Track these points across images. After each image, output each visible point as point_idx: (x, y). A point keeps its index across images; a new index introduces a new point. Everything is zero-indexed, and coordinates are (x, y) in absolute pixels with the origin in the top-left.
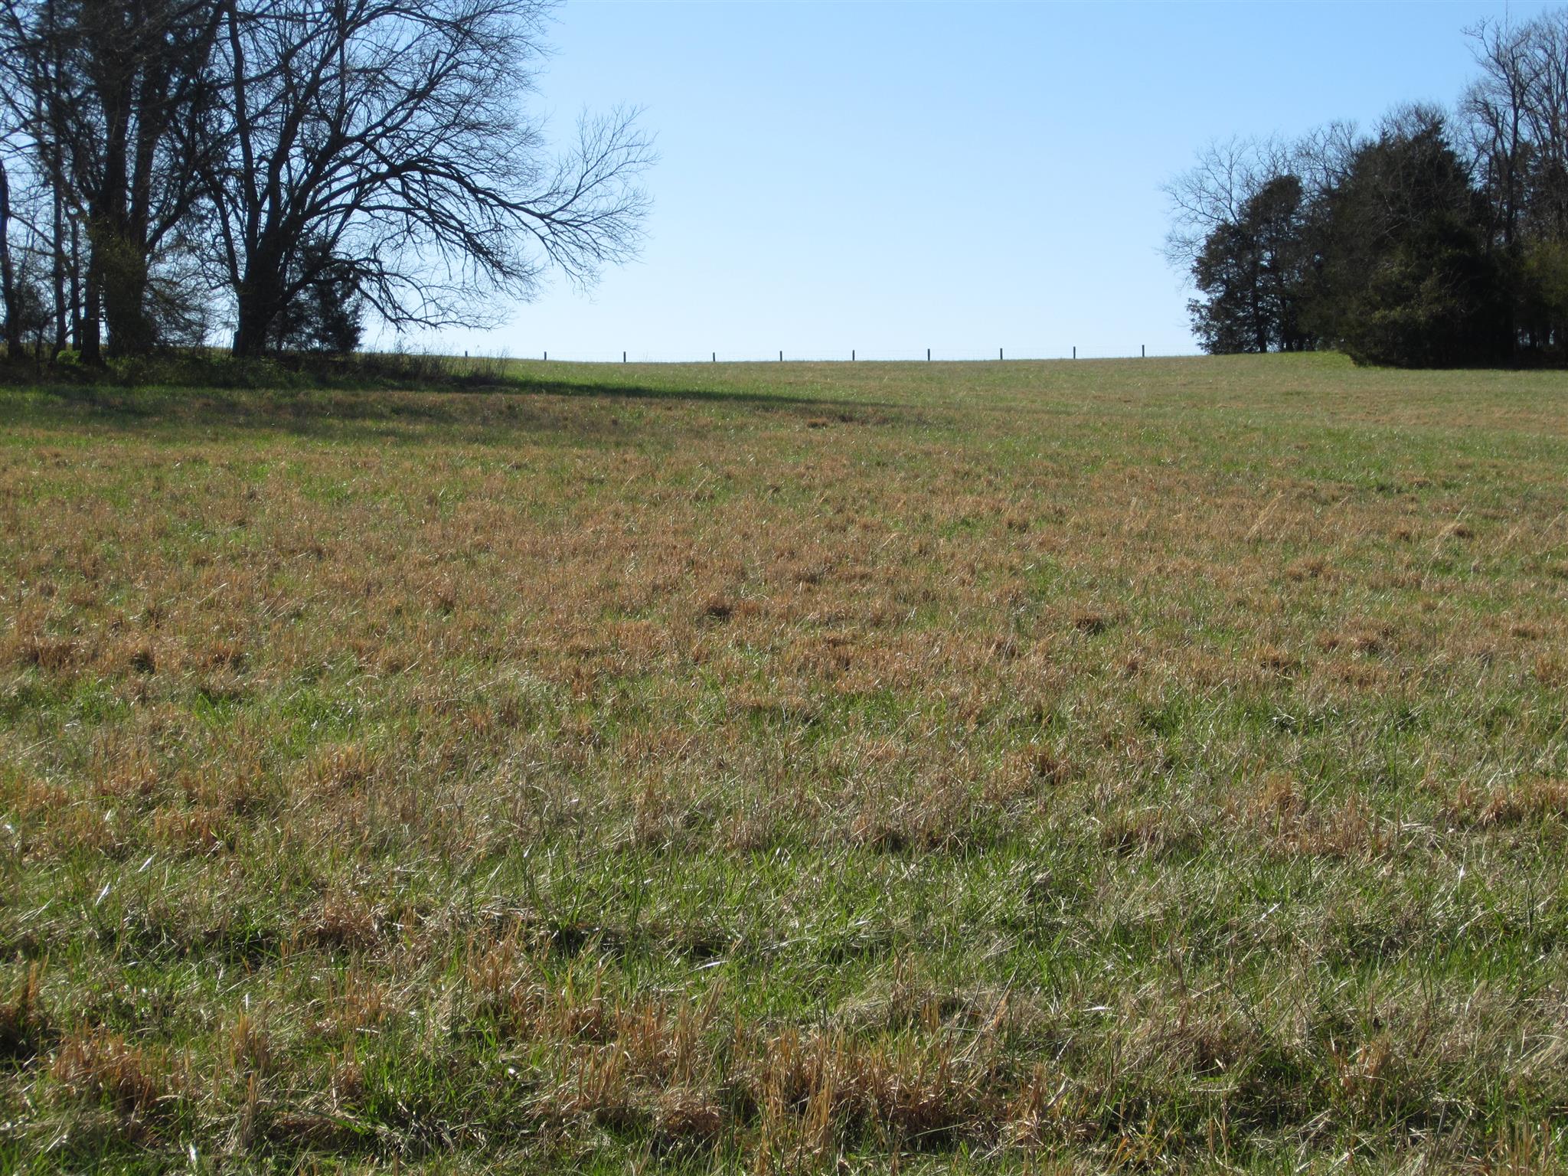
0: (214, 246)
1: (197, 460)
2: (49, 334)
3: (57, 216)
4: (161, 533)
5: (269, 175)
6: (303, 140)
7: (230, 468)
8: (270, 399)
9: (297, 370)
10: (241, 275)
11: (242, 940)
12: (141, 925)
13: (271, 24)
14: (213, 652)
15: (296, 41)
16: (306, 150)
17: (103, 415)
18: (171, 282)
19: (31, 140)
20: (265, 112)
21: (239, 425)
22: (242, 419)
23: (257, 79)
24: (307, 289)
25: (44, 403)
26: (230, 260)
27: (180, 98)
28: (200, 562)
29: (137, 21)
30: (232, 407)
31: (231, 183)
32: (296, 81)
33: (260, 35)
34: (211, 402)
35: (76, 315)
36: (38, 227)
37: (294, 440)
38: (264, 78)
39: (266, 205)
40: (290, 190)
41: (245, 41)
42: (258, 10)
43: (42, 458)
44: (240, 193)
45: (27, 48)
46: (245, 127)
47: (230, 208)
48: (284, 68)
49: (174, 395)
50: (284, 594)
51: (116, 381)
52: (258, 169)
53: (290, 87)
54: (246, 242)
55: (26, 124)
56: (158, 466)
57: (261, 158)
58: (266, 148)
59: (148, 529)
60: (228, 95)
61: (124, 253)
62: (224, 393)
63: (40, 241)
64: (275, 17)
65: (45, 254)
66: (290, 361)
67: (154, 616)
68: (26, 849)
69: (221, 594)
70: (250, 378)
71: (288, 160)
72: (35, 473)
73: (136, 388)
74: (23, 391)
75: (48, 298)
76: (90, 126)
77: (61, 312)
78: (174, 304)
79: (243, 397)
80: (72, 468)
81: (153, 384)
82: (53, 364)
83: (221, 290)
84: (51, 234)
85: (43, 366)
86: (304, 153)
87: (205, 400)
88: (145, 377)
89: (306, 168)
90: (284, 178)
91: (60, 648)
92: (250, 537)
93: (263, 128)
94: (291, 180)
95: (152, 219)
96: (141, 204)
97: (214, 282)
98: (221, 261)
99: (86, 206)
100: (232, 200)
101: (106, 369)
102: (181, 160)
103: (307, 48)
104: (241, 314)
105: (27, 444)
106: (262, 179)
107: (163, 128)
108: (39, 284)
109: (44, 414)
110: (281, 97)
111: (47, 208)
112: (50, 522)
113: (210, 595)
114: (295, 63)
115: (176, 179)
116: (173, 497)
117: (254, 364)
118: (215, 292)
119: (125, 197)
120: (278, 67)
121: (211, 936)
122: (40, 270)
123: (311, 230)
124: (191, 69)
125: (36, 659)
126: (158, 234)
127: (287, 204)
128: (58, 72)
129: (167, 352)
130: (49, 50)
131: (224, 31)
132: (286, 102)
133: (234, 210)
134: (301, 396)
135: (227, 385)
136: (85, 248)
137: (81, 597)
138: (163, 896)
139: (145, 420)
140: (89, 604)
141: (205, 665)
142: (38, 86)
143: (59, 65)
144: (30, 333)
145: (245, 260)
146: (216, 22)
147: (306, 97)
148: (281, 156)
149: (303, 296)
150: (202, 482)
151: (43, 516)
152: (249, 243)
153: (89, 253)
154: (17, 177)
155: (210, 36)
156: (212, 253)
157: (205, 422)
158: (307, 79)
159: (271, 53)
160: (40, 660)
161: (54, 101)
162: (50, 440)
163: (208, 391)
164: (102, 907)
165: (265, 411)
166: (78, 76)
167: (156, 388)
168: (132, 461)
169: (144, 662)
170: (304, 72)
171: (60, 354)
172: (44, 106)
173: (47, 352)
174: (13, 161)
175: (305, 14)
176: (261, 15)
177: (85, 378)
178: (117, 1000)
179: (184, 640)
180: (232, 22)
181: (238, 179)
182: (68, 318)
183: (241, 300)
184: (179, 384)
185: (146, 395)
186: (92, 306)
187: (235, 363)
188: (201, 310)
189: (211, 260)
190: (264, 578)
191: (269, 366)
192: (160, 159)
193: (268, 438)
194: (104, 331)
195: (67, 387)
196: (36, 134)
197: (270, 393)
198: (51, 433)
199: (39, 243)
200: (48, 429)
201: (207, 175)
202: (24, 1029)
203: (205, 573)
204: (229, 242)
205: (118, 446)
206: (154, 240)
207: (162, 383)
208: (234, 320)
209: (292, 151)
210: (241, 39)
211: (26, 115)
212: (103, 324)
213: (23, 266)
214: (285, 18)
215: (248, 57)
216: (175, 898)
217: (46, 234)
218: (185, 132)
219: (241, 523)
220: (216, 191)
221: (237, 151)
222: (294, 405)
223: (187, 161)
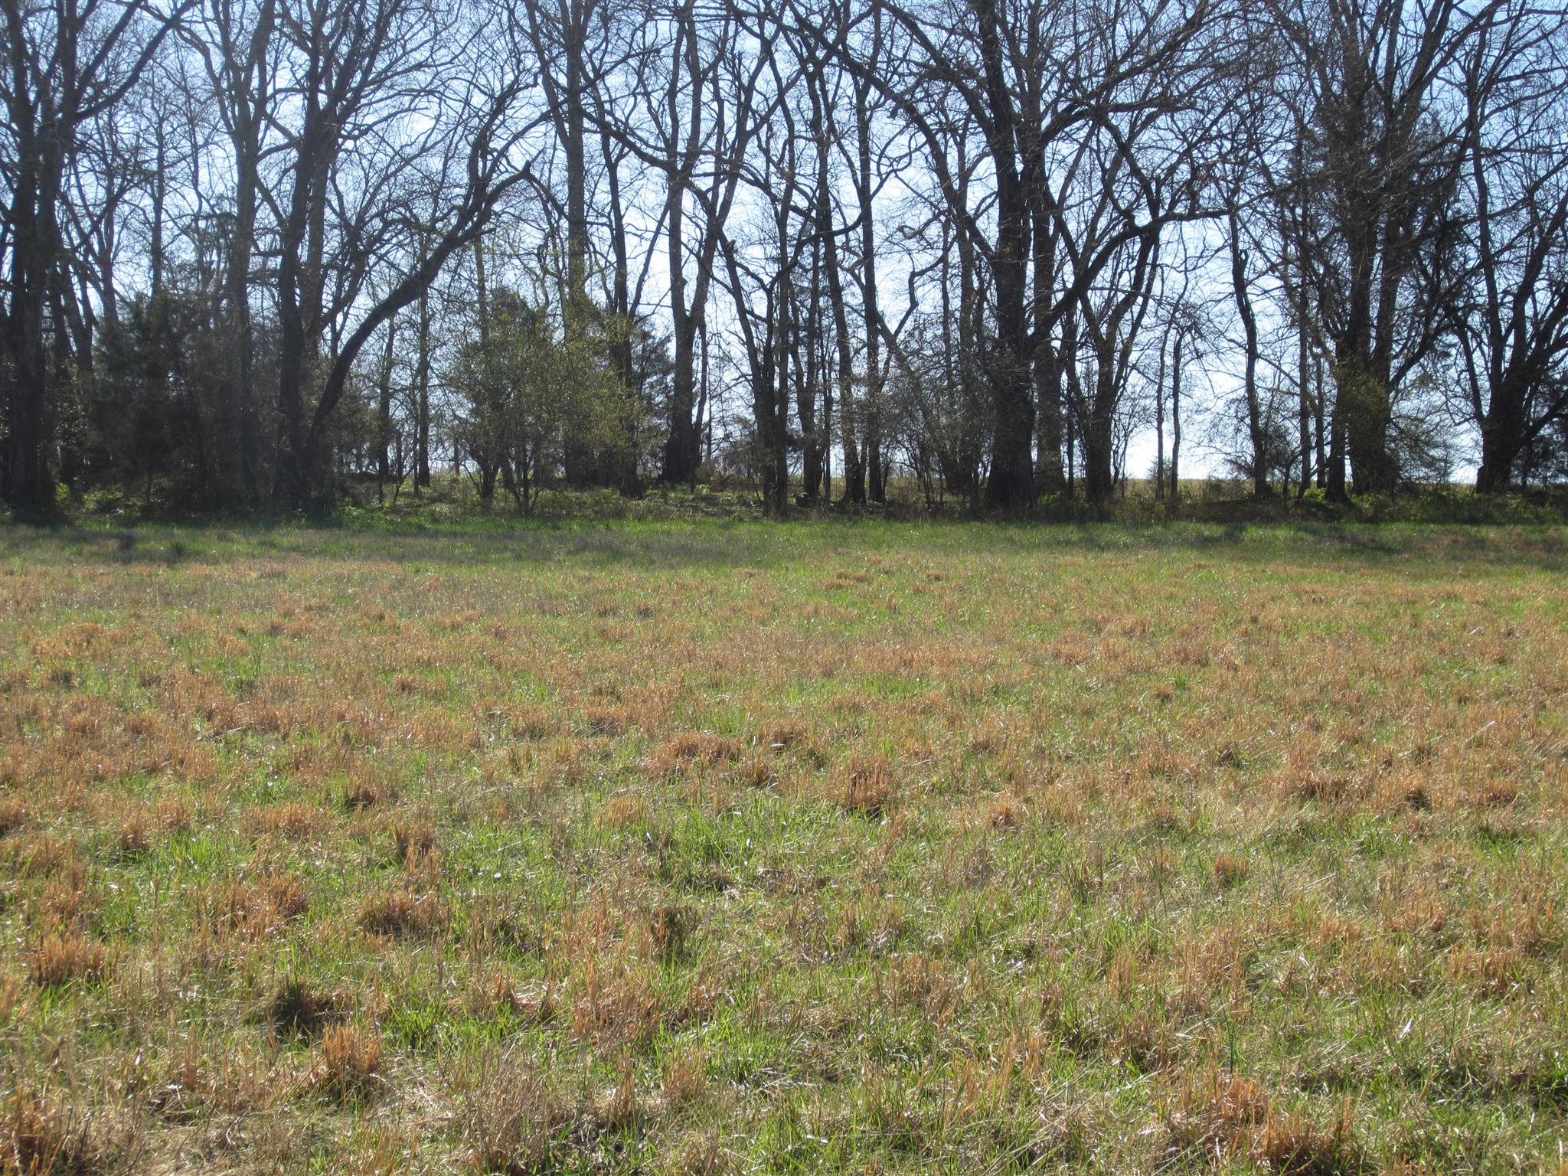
0: (1458, 382)
1: (1451, 597)
2: (1296, 472)
3: (1303, 357)
4: (1423, 670)
5: (1514, 309)
6: (1548, 273)
7: (1485, 605)
8: (1519, 535)
9: (1543, 506)
10: (1486, 410)
11: (1548, 1084)
12: (1446, 1063)
13: (1516, 157)
14: (1488, 790)
15: (1542, 173)
16: (1552, 283)
17: (1353, 552)
18: (1416, 419)
19: (1279, 283)
20: (1510, 247)
21: (1491, 562)
22: (1492, 555)
23: (1502, 213)
24: (1552, 424)
25: (1295, 541)
26: (1475, 396)
27: (1425, 235)
28: (1462, 700)
29: (1383, 162)
30: (1481, 544)
31: (1475, 319)
32: (1542, 213)
33: (1506, 168)
34: (1461, 539)
35: (1321, 454)
36: (1284, 368)
37: (1548, 577)
38: (1510, 212)
39: (1511, 340)
40: (1536, 323)
41: (1491, 177)
42: (1504, 145)
43: (1298, 595)
44: (1485, 328)
45: (1278, 194)
46: (1489, 263)
47: (1473, 344)
48: (1529, 201)
49: (1421, 531)
50: (1554, 733)
51: (1362, 518)
52: (1502, 304)
53: (1535, 220)
54: (1491, 378)
55: (1273, 268)
56: (1414, 603)
57: (1506, 293)
58: (1512, 282)
59: (1409, 666)
60: (1472, 230)
61: (1369, 391)
62: (1473, 530)
63: (1287, 381)
64: (1520, 150)
65: (1293, 394)
66: (1537, 497)
67: (1422, 754)
68: (1322, 982)
69: (1488, 732)
70: (1496, 514)
71: (1533, 294)
72: (1293, 609)
73: (1383, 526)
74: (1273, 529)
75: (1295, 438)
76: (1336, 267)
77: (1306, 451)
78: (1418, 441)
79: (1491, 533)
80: (1328, 604)
81: (1399, 520)
82: (1299, 501)
83: (1466, 426)
84: (1296, 374)
85: (1290, 503)
86: (1550, 286)
87: (1452, 537)
88: (1390, 514)
89: (1552, 301)
90: (1529, 310)
91: (1335, 784)
92: (1513, 675)
93: (1508, 262)
94: (1536, 314)
95: (1396, 356)
96: (1385, 343)
97: (1457, 419)
98: (1466, 397)
99: (1331, 345)
100: (1476, 335)
101: (1352, 506)
102: (1425, 297)
103: (1553, 179)
104: (1485, 449)
105: (1282, 581)
106: (1506, 313)
107: (1408, 266)
108: (1287, 423)
109: (1293, 549)
110: (1527, 231)
111: (1292, 349)
112: (1312, 658)
113: (1478, 733)
114: (1539, 195)
115: (1421, 316)
116: (1430, 633)
117: (1499, 500)
118: (1460, 428)
119: (1369, 336)
120: (1523, 201)
121: (1517, 1079)
122: (1288, 410)
123: (1556, 363)
124: (1438, 207)
125: (1313, 793)
126: (1402, 371)
127: (1532, 337)
128: (1304, 215)
129: (1411, 489)
130: (1297, 194)
131: (1468, 167)
132: (1532, 236)
133: (1479, 345)
134: (1551, 532)
135: (1473, 521)
136: (1330, 388)
137: (1348, 732)
138: (1466, 1036)
139: (1395, 557)
140: (1356, 741)
141: (1480, 804)
142: (1285, 231)
143: (1305, 210)
144: (1277, 472)
145: (1489, 396)
146: (1461, 158)
147: (1552, 229)
148: (1525, 291)
149: (1546, 431)
150: (1459, 619)
151: (1303, 652)
152: (1495, 376)
153: (1335, 392)
154: (1265, 320)
155: (1455, 175)
156: (1458, 389)
157: (1455, 558)
158: (1553, 211)
159: (1516, 185)
160: (1318, 795)
161: (1301, 243)
162: (1304, 577)
163: (1455, 527)
164: (1405, 1044)
165: (1515, 548)
166: (1324, 219)
167: (1402, 525)
168: (1387, 597)
169: (1419, 800)
170: (1550, 204)
171: (1306, 493)
172: (1292, 249)
173: (1294, 491)
174: (1261, 303)
175: (1550, 146)
176: (1507, 149)
177: (1331, 516)
178: (1430, 1139)
179: (1457, 777)
180: (1477, 158)
181: (1483, 314)
182: (1313, 457)
183: (1485, 435)
184: (1423, 521)
185: (1392, 532)
186: (1337, 444)
187: (1479, 499)
188: (1446, 446)
189: (1455, 396)
190: (1531, 716)
191: (1514, 501)
192: (1405, 297)
193: (1521, 575)
194: (1348, 470)
195: (1315, 524)
196: (1284, 277)
197: (1519, 529)
198: (1305, 570)
199: (1286, 384)
200: (1301, 566)
201: (1451, 311)
202: (1339, 1162)
203: (1470, 710)
204: (1473, 379)
205: (1372, 583)
206: (1398, 378)
207: (1407, 520)
208: (1478, 456)
209: (1538, 285)
210: (1485, 175)
211: (1273, 259)
212: (1347, 462)
213: (1270, 406)
214: (1532, 151)
215: (1493, 192)
216: (1478, 1038)
217: (1292, 374)
218: (1430, 270)
219: (1502, 661)
220: (1460, 328)
221: (1482, 286)
222: (1544, 541)
223: (1432, 298)
